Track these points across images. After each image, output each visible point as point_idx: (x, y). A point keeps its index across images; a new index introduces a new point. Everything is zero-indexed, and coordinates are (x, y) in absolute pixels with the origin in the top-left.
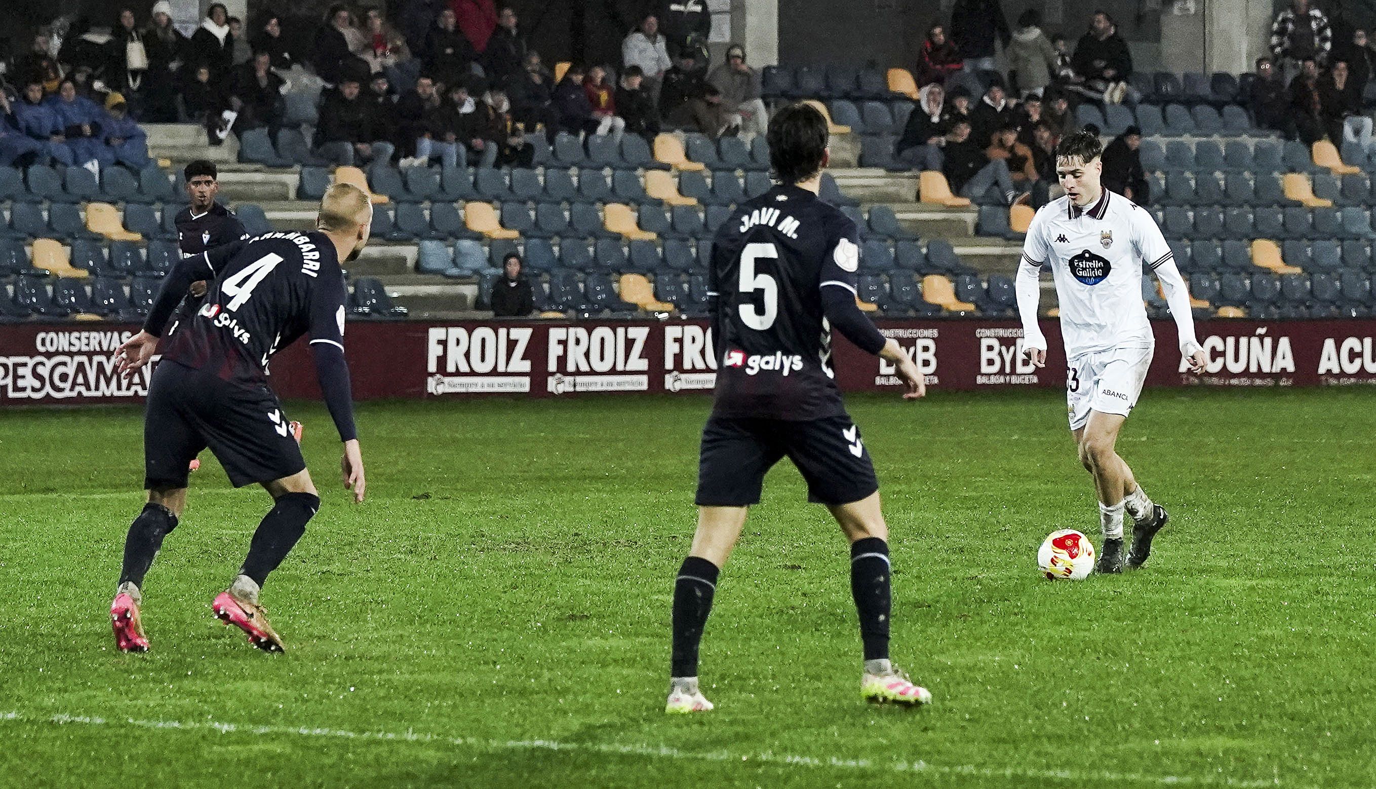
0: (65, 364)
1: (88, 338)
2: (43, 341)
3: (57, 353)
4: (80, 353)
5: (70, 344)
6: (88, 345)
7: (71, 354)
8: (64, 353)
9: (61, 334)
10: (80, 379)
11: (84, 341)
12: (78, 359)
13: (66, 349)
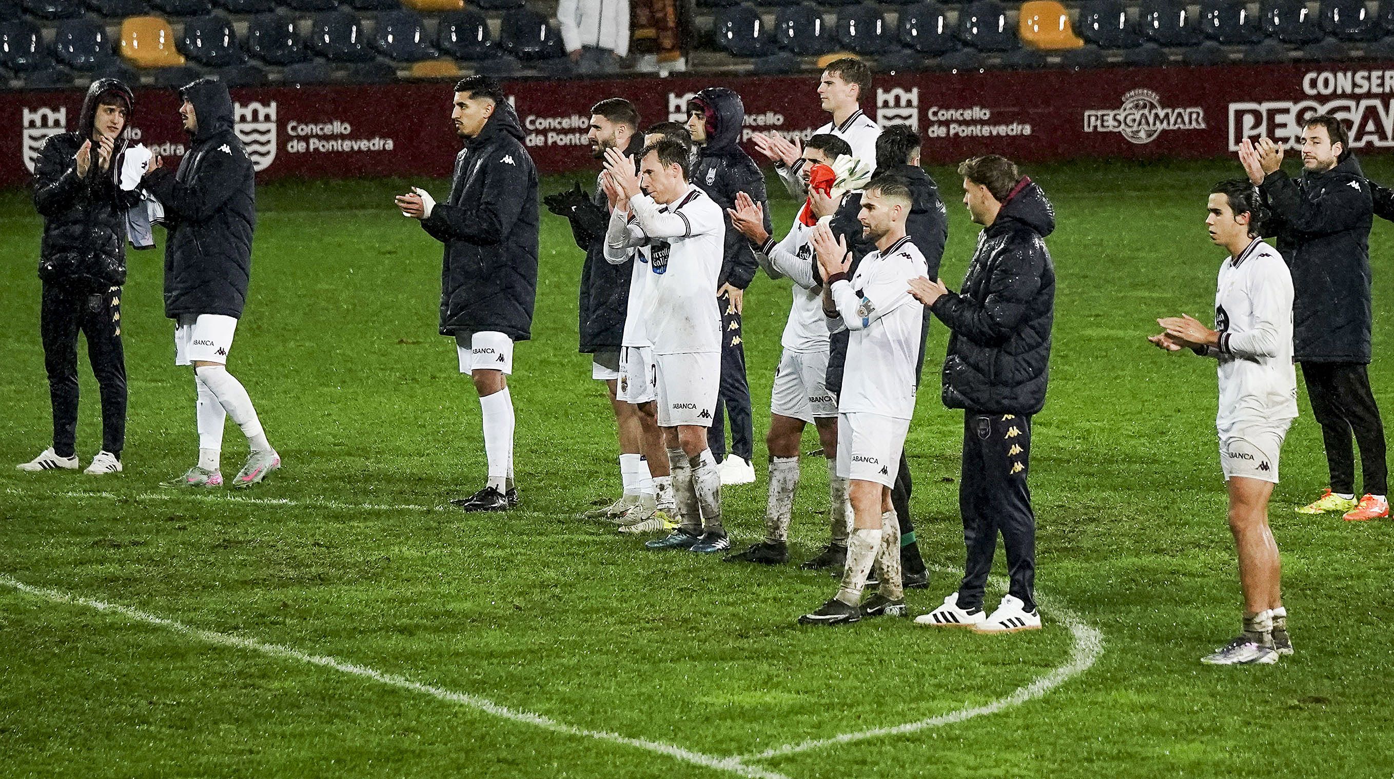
0: (1347, 109)
1: (1382, 78)
2: (1313, 84)
3: (1334, 96)
4: (1369, 95)
5: (1354, 85)
6: (1382, 85)
7: (1357, 98)
8: (1344, 96)
9: (1340, 75)
10: (1370, 127)
11: (1375, 81)
12: (1364, 103)
13: (1348, 90)
